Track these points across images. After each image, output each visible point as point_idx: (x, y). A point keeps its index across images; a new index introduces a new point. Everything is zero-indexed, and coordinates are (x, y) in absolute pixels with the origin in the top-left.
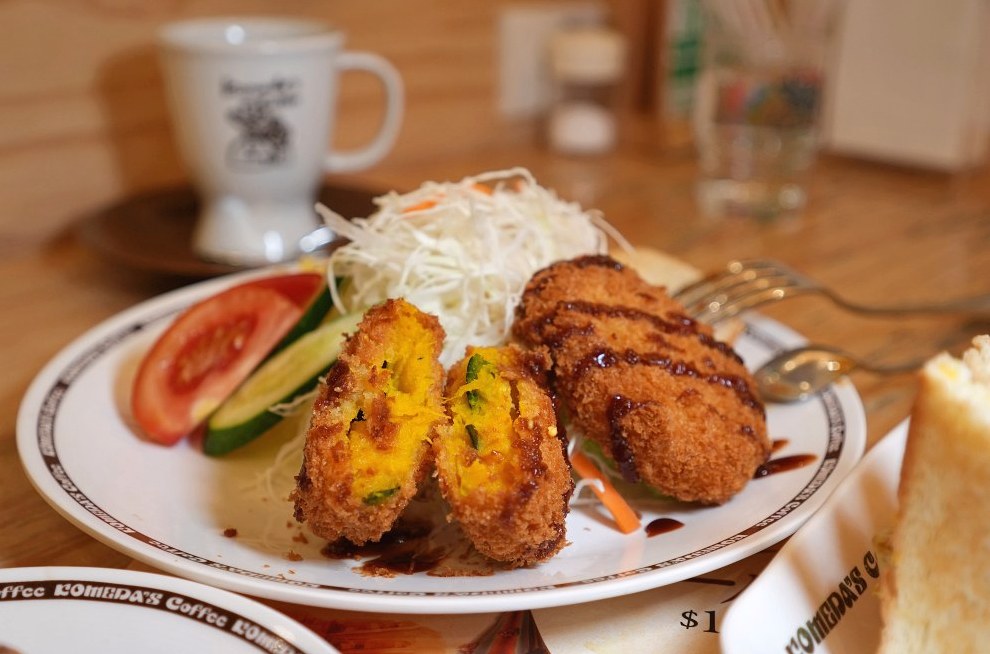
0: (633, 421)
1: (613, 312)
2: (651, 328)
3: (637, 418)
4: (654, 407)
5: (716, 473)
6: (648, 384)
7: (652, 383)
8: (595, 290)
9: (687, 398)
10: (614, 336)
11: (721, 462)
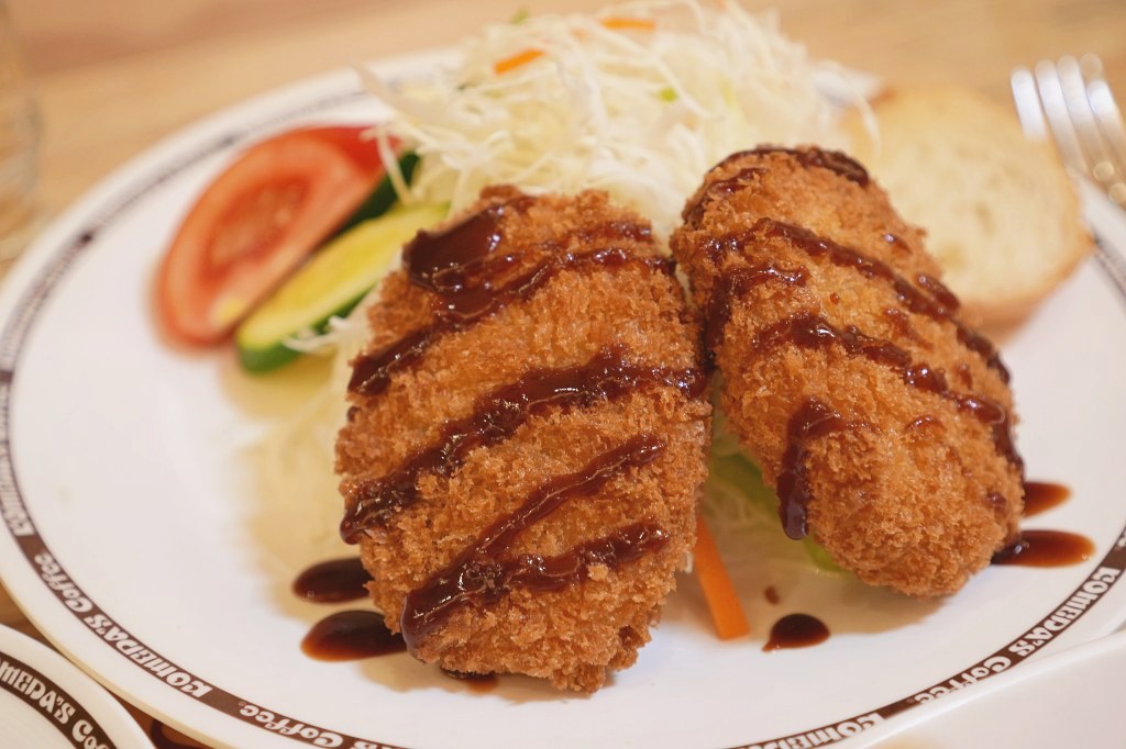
0: (829, 448)
1: (845, 257)
2: (892, 301)
3: (837, 446)
4: (870, 437)
5: (932, 560)
6: (867, 392)
7: (874, 392)
8: (819, 214)
9: (923, 430)
10: (834, 299)
11: (946, 546)
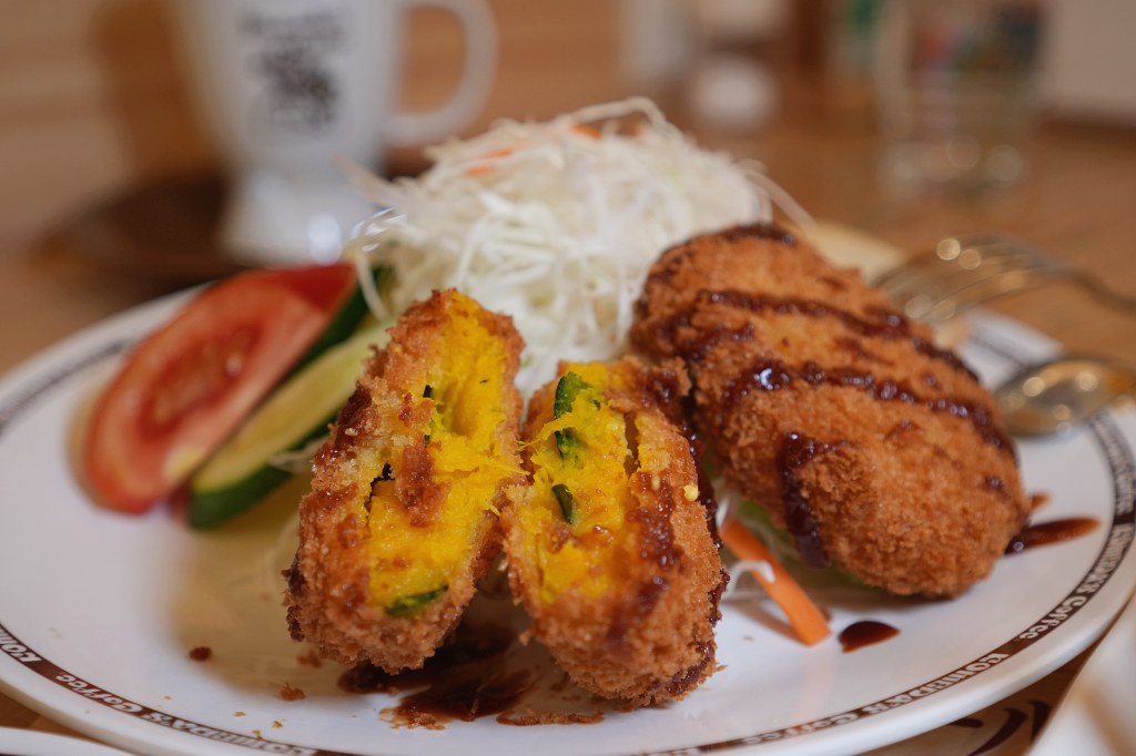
0: (818, 473)
1: (783, 306)
2: (840, 330)
3: (824, 468)
4: (850, 451)
5: (949, 551)
6: (840, 415)
7: (846, 414)
8: (755, 273)
9: (899, 434)
10: (785, 342)
11: (956, 534)
